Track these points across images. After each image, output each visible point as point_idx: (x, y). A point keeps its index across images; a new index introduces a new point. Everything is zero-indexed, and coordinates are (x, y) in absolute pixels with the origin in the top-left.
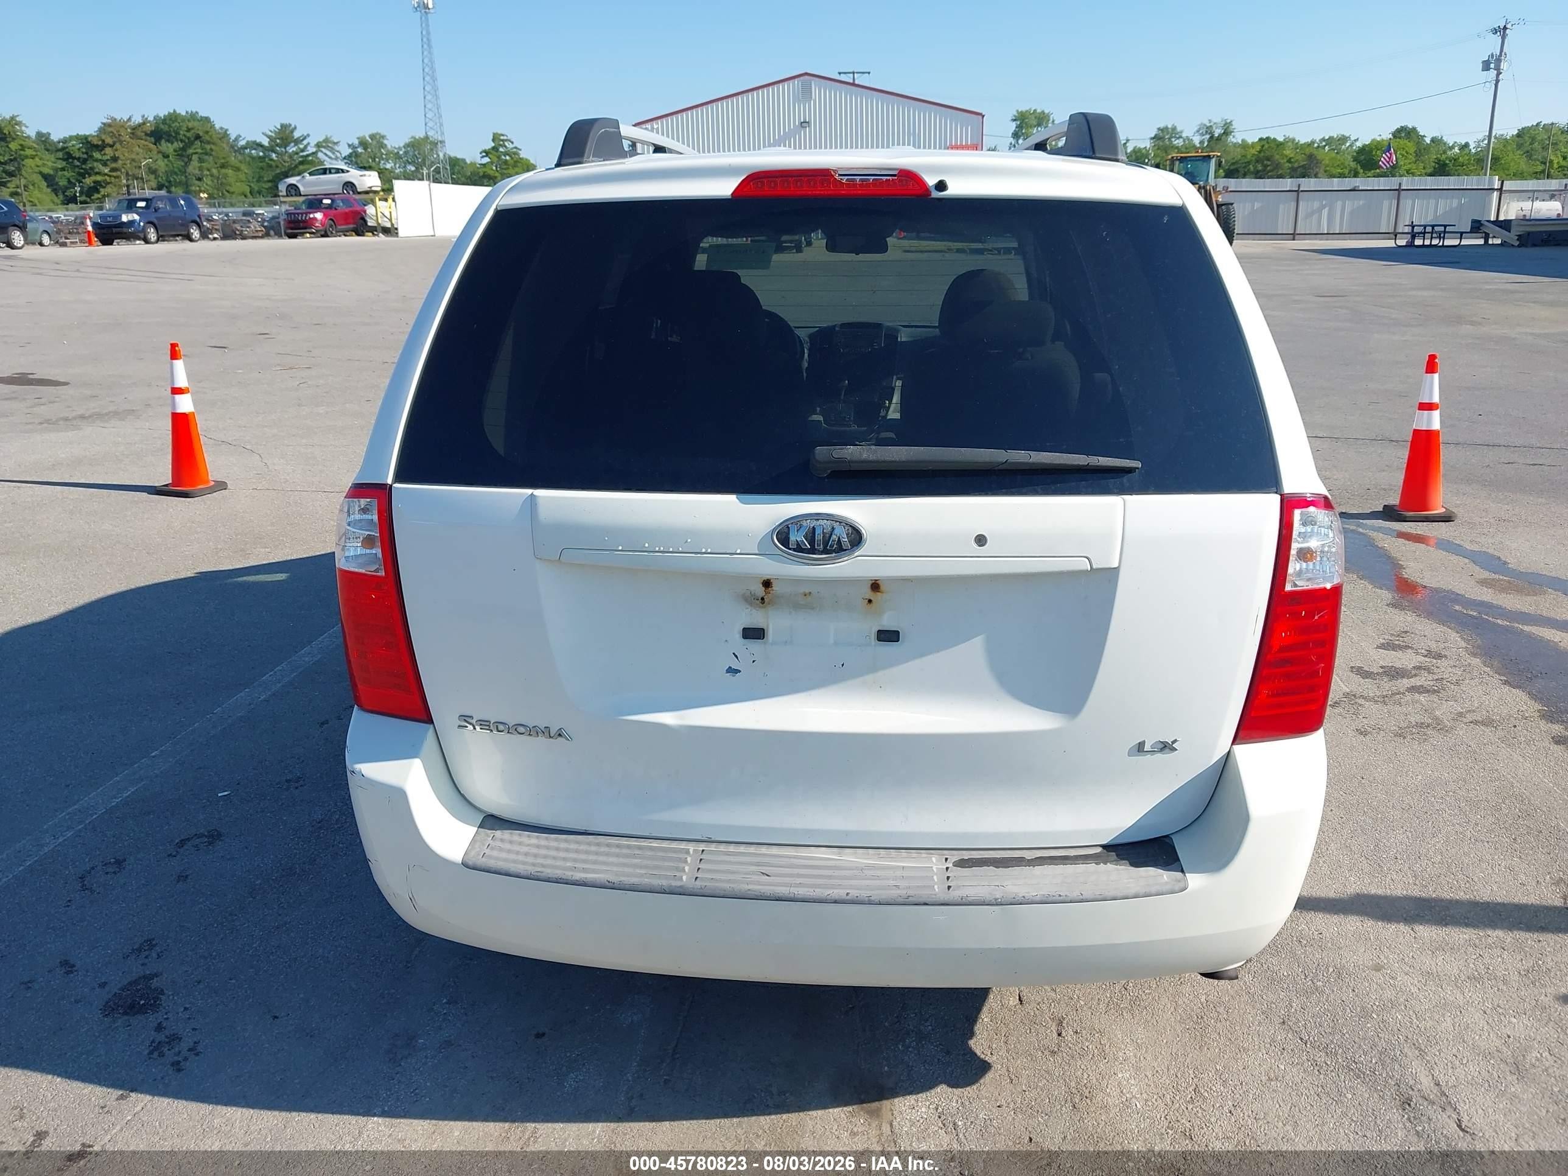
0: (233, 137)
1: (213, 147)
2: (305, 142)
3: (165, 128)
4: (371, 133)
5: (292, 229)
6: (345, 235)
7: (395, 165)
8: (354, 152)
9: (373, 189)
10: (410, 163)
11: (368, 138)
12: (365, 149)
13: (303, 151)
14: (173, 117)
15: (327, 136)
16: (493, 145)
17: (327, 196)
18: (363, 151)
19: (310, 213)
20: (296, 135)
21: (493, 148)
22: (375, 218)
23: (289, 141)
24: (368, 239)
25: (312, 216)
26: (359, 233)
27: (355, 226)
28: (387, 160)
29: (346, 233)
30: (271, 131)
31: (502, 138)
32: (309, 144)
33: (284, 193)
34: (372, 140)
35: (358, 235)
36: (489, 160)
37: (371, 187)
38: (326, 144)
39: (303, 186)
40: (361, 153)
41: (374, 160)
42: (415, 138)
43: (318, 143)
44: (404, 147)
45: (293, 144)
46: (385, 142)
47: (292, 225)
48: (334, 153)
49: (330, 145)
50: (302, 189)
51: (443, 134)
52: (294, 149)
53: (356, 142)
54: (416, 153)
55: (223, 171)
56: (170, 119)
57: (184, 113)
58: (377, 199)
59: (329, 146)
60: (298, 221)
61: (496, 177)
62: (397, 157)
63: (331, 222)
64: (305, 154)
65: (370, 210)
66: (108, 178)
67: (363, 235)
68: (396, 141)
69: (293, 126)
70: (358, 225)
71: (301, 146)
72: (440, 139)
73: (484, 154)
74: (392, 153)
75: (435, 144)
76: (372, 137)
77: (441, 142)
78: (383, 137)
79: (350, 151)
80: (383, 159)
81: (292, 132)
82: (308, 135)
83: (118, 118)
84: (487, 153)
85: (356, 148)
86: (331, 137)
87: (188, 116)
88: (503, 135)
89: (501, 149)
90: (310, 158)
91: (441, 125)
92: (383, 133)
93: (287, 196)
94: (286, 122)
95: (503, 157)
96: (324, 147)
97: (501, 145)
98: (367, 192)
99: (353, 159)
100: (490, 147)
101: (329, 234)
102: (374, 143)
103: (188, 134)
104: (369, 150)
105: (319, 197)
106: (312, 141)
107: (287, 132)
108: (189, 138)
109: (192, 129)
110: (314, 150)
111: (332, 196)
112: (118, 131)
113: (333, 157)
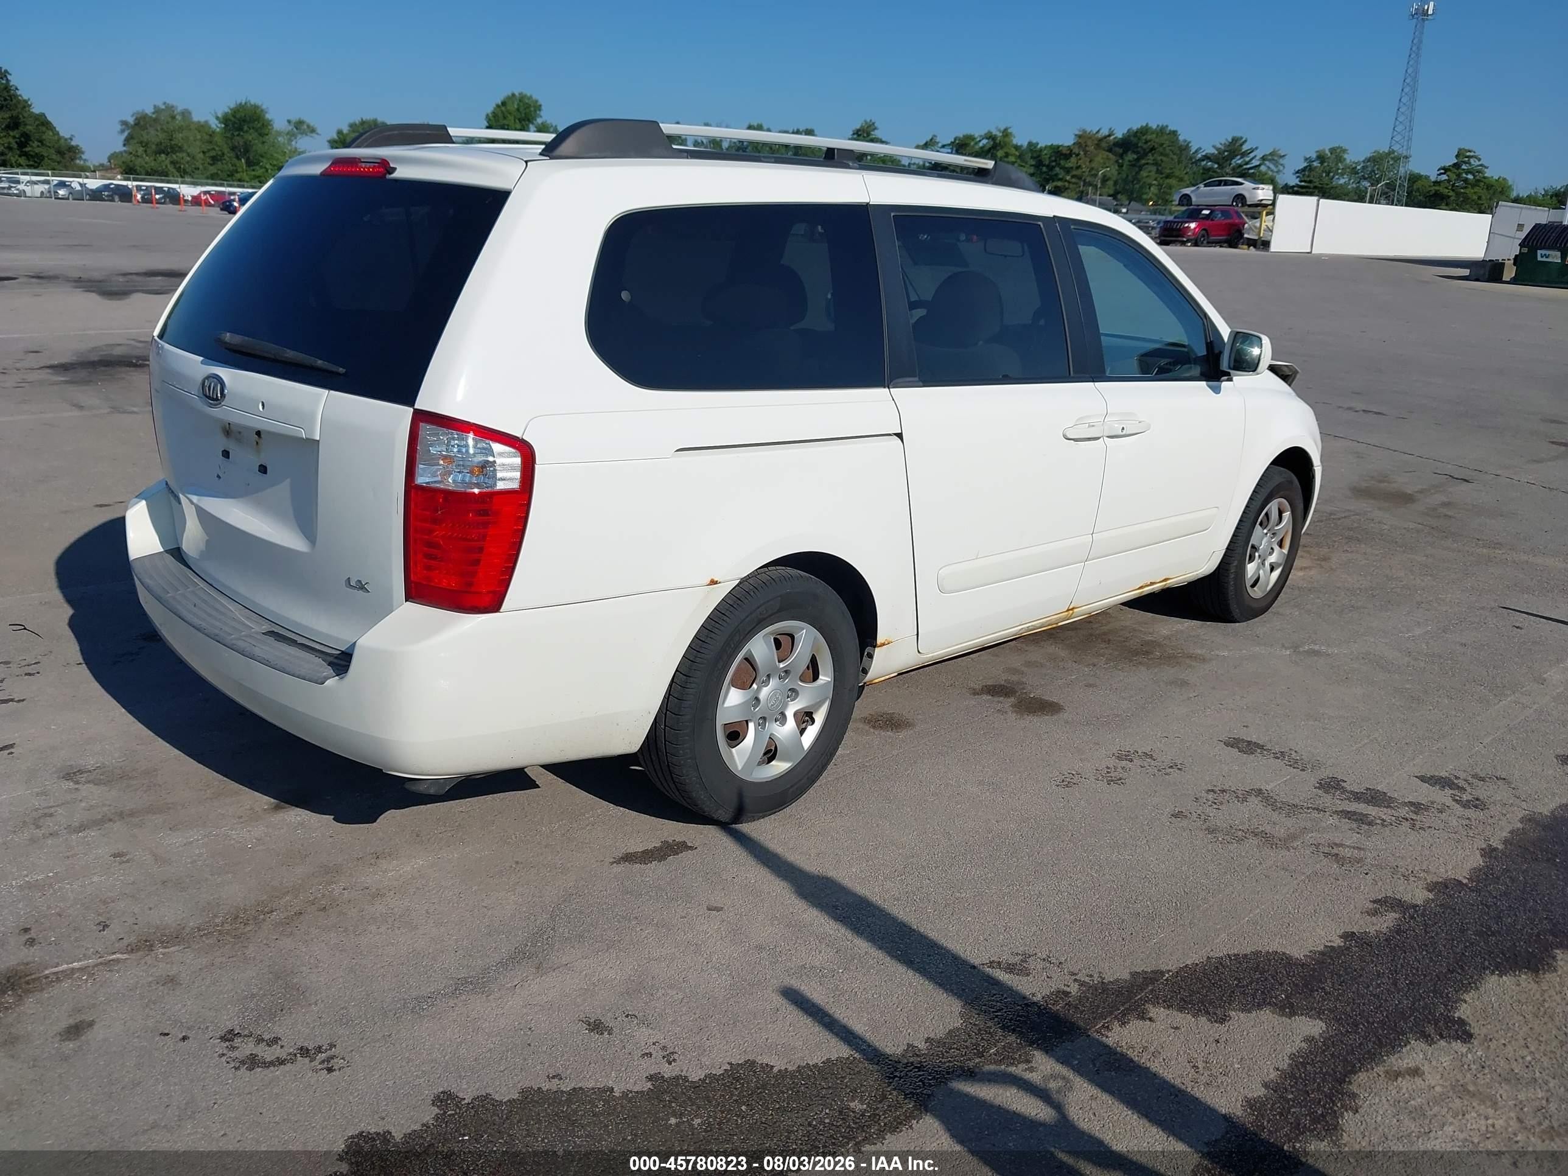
0: (1193, 150)
1: (1164, 159)
2: (1252, 155)
3: (1134, 140)
4: (1331, 147)
5: (1165, 236)
6: (1221, 246)
7: (1350, 180)
8: (1310, 166)
9: (1264, 202)
10: (1365, 179)
11: (1327, 152)
12: (1322, 163)
13: (1247, 163)
14: (1144, 131)
15: (1274, 150)
16: (1456, 161)
17: (1207, 207)
18: (1319, 165)
19: (1186, 222)
20: (1245, 148)
21: (1455, 165)
22: (1257, 230)
23: (1236, 153)
24: (1243, 251)
25: (1186, 225)
26: (1233, 244)
27: (1229, 238)
28: (1342, 174)
29: (1222, 244)
30: (1221, 144)
31: (1468, 154)
32: (1255, 156)
33: (1177, 203)
34: (1331, 154)
35: (1231, 246)
36: (1447, 178)
37: (1262, 200)
38: (1273, 157)
39: (1197, 196)
40: (1316, 167)
41: (1328, 175)
42: (1379, 152)
43: (1263, 156)
44: (1364, 161)
45: (1239, 157)
46: (1346, 156)
47: (1166, 233)
48: (1277, 167)
49: (1276, 158)
50: (1194, 199)
51: (1409, 148)
52: (1239, 162)
53: (1314, 156)
54: (1375, 168)
55: (1168, 181)
56: (1141, 133)
57: (1154, 127)
58: (1264, 213)
59: (1273, 160)
60: (1172, 229)
61: (1449, 197)
62: (1354, 171)
63: (1204, 232)
64: (1248, 166)
65: (1249, 223)
66: (1066, 184)
67: (1236, 247)
68: (1356, 155)
69: (1244, 139)
70: (1233, 237)
71: (1247, 159)
72: (1405, 153)
73: (1442, 171)
74: (1349, 168)
75: (1397, 159)
76: (1332, 150)
77: (1406, 157)
78: (1345, 151)
79: (1306, 164)
80: (1338, 174)
81: (1241, 145)
82: (1257, 148)
83: (1088, 130)
84: (1446, 170)
85: (1313, 161)
86: (1279, 150)
87: (1158, 129)
88: (1470, 151)
89: (1464, 167)
90: (1251, 171)
91: (1410, 139)
92: (1344, 146)
93: (1179, 204)
94: (1238, 134)
95: (1464, 175)
96: (1270, 160)
97: (1465, 162)
98: (1257, 205)
99: (1307, 173)
100: (1451, 163)
101: (1200, 243)
102: (1334, 156)
103: (1145, 146)
104: (1326, 164)
105: (1200, 207)
106: (1259, 154)
107: (1237, 144)
108: (1144, 150)
109: (1150, 141)
110: (1258, 163)
111: (1212, 208)
112: (1085, 142)
113: (1275, 170)
